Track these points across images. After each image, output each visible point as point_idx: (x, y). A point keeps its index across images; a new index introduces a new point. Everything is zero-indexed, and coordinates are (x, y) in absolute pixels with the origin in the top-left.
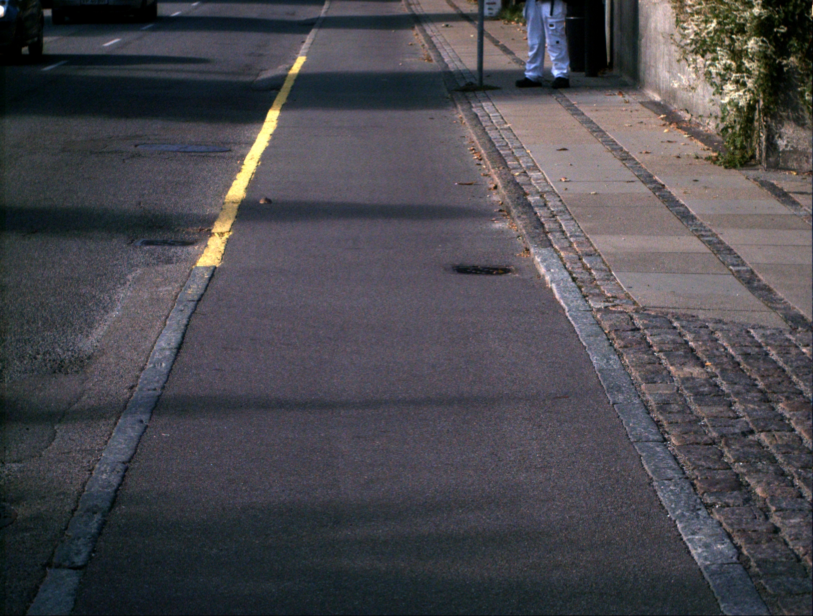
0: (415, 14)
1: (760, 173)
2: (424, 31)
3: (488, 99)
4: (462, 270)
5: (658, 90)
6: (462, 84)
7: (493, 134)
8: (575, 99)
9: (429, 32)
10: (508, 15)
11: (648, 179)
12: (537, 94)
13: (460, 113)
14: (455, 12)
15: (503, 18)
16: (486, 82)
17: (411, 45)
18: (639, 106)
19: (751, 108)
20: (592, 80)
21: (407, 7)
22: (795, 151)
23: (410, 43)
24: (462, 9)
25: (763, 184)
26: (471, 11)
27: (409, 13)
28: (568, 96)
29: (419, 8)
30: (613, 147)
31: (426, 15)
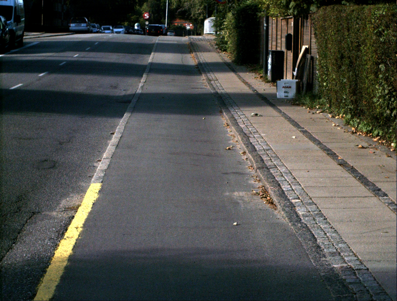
0: (217, 93)
2: (236, 124)
9: (242, 126)
10: (308, 100)
14: (251, 92)
15: (303, 104)
17: (229, 149)
21: (208, 83)
23: (228, 148)
24: (256, 87)
26: (264, 90)
27: (212, 91)
29: (218, 85)
31: (227, 94)
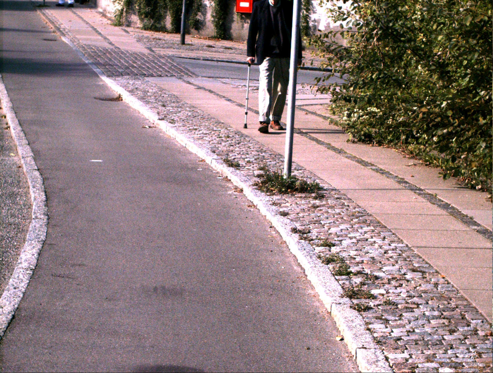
1: (124, 28)
3: (47, 9)
4: (45, 40)
5: (102, 8)
6: (38, 5)
7: (49, 17)
8: (74, 10)
11: (93, 27)
12: (63, 8)
13: (38, 12)
16: (45, 4)
18: (95, 13)
19: (122, 10)
20: (81, 5)
22: (133, 22)
25: (122, 29)
28: (73, 9)
30: (85, 21)
